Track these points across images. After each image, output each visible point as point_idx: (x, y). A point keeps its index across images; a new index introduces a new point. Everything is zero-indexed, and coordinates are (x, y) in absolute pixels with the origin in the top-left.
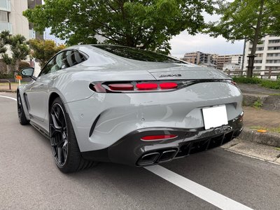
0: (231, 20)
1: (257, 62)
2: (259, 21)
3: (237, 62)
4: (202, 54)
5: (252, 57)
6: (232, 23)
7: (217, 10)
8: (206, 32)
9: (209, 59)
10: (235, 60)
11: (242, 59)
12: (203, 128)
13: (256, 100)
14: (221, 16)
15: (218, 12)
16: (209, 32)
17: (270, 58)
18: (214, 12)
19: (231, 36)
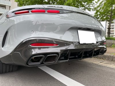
0: (99, 13)
1: (111, 34)
2: (111, 13)
5: (109, 29)
6: (99, 15)
7: (92, 9)
13: (113, 44)
18: (91, 10)
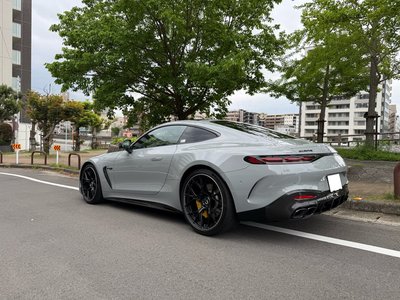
3: (291, 124)
4: (246, 114)
6: (295, 82)
7: (279, 67)
8: (266, 91)
9: (255, 119)
10: (289, 121)
11: (297, 120)
12: (329, 192)
14: (283, 73)
15: (279, 69)
16: (269, 91)
17: (333, 119)
19: (295, 97)
